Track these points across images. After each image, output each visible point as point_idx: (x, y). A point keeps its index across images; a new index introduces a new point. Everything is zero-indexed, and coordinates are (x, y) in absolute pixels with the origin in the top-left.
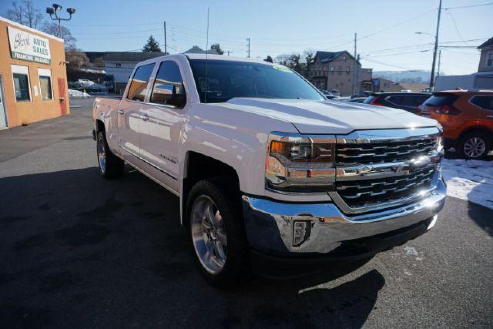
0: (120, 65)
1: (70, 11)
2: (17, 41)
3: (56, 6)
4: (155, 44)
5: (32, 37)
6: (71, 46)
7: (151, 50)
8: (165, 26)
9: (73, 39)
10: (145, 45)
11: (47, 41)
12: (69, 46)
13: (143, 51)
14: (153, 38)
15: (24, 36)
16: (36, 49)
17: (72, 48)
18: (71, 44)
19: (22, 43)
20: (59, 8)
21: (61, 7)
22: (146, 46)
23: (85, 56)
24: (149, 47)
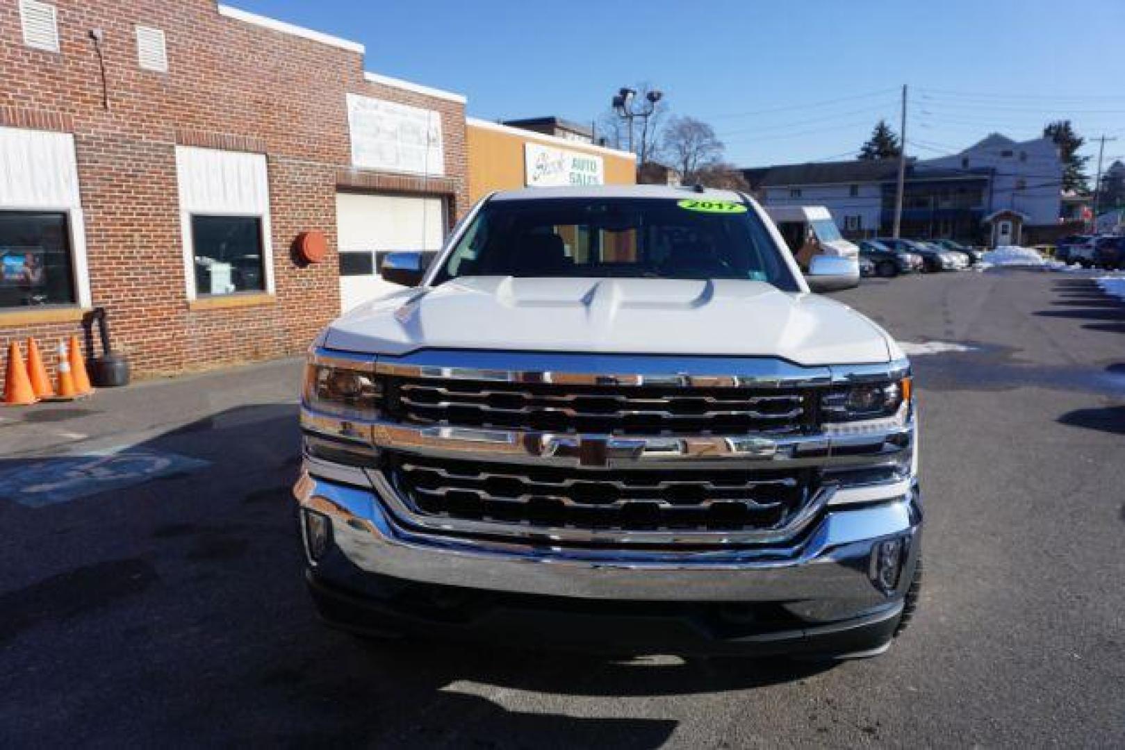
0: (799, 195)
1: (653, 98)
2: (540, 167)
3: (624, 92)
4: (889, 139)
5: (569, 156)
6: (714, 159)
7: (878, 152)
8: (904, 93)
9: (719, 145)
10: (866, 143)
11: (599, 161)
12: (709, 161)
13: (860, 157)
14: (886, 124)
15: (553, 155)
16: (576, 178)
17: (715, 164)
18: (714, 155)
19: (550, 168)
20: (630, 95)
21: (634, 93)
22: (867, 145)
23: (742, 178)
24: (875, 148)
